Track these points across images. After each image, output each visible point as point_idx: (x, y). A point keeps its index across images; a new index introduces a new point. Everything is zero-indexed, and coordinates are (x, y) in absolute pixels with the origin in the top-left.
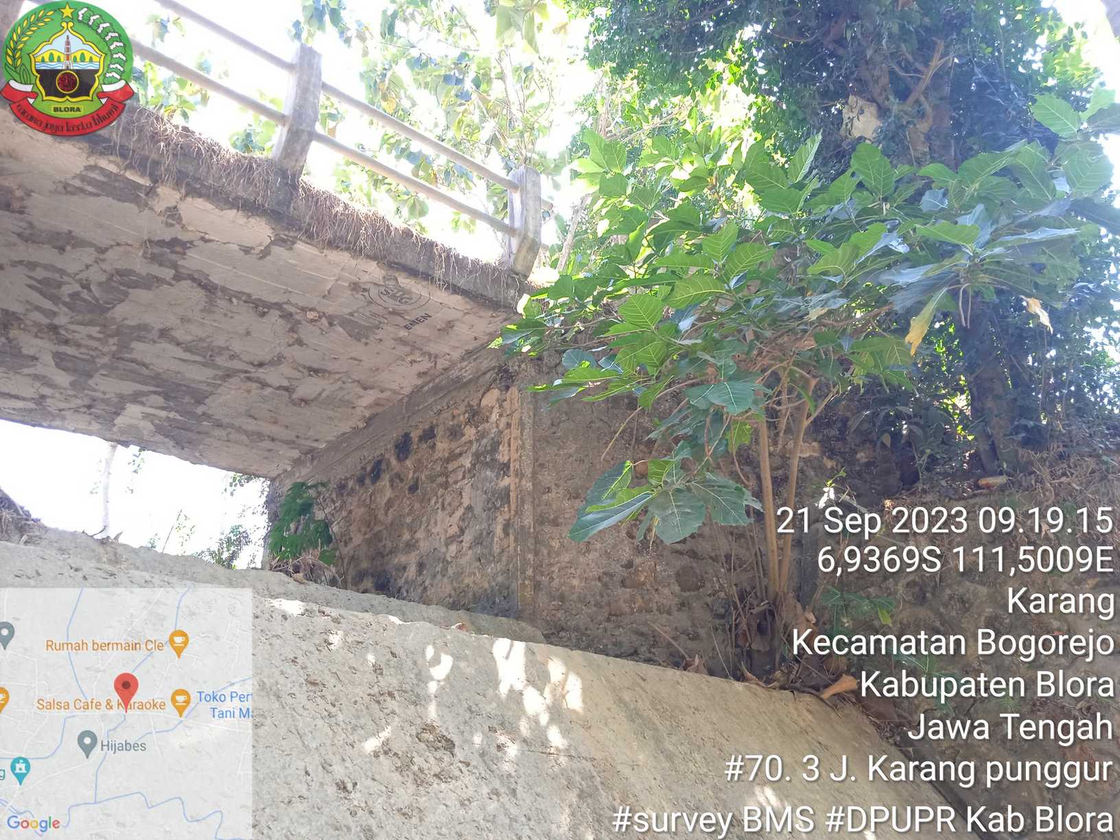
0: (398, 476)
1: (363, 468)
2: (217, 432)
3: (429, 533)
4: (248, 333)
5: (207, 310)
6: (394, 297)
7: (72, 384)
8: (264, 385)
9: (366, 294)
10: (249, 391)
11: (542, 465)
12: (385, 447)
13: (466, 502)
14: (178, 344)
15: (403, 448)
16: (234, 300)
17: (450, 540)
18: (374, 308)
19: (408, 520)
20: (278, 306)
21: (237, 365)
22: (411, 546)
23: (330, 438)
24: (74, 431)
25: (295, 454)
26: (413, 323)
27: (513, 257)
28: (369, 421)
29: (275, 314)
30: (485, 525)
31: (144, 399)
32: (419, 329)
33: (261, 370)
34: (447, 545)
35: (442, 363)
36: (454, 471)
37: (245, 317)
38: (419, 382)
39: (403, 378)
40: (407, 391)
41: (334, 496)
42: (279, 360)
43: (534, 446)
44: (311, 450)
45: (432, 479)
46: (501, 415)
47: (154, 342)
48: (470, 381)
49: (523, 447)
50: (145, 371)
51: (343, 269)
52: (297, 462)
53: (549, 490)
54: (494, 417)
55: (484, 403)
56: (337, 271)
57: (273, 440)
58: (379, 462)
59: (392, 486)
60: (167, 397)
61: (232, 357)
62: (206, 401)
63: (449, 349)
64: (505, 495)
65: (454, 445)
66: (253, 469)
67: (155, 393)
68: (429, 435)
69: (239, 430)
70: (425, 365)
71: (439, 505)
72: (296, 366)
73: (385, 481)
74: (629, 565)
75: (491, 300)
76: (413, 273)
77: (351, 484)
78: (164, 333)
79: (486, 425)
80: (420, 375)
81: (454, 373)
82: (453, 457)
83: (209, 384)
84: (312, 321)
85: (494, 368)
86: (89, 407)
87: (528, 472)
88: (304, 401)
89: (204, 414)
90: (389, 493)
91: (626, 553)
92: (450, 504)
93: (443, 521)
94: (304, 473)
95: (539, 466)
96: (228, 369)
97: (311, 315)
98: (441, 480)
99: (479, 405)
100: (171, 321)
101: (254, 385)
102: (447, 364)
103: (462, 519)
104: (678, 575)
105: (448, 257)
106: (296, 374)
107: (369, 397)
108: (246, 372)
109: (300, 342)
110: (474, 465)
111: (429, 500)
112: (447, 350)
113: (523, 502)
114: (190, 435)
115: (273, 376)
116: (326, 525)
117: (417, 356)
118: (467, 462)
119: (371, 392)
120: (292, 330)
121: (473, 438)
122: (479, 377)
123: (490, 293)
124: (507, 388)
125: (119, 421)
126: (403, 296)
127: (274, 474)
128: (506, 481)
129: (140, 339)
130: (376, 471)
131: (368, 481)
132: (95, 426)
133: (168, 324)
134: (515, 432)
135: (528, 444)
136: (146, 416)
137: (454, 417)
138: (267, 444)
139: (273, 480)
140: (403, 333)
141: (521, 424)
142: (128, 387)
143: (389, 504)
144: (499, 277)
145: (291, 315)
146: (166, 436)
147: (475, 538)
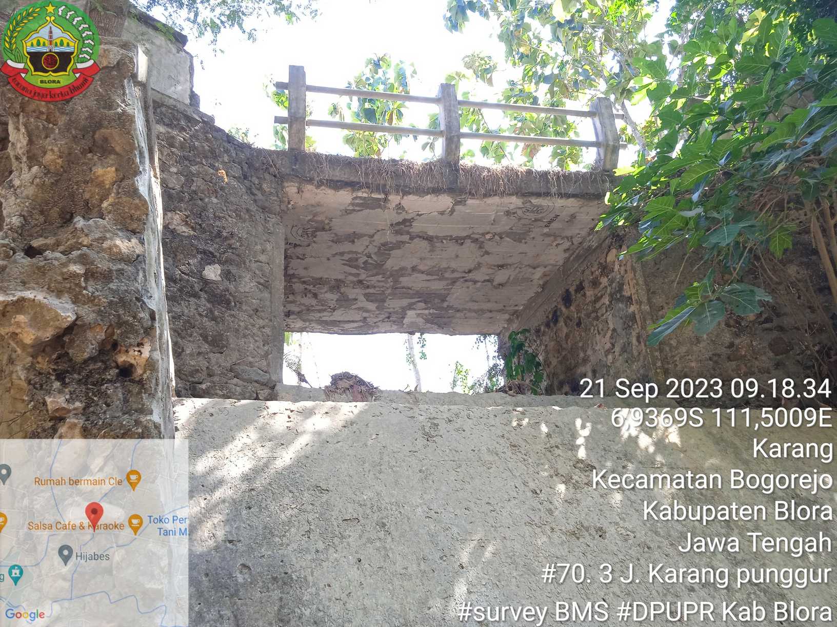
0: (568, 317)
1: (547, 317)
2: (458, 315)
3: (594, 351)
4: (457, 256)
5: (432, 251)
6: (533, 212)
7: (377, 308)
8: (475, 282)
9: (516, 215)
10: (468, 287)
11: (654, 293)
12: (556, 301)
13: (611, 326)
14: (423, 273)
15: (567, 299)
16: (444, 241)
17: (608, 352)
18: (523, 221)
19: (580, 344)
20: (468, 237)
21: (456, 275)
22: (585, 360)
23: (524, 302)
24: (385, 333)
25: (507, 316)
26: (550, 222)
27: (602, 163)
28: (543, 287)
29: (468, 241)
30: (625, 339)
31: (414, 306)
32: (554, 225)
33: (470, 274)
34: (606, 356)
35: (576, 241)
36: (600, 308)
37: (453, 248)
38: (567, 255)
39: (556, 256)
40: (561, 263)
41: (535, 338)
42: (479, 265)
43: (645, 281)
44: (516, 311)
45: (588, 316)
46: (620, 266)
47: (411, 275)
48: (597, 247)
49: (637, 284)
50: (411, 292)
51: (498, 206)
52: (509, 321)
53: (662, 308)
54: (617, 267)
55: (609, 259)
56: (495, 208)
57: (491, 311)
58: (555, 312)
59: (566, 324)
60: (426, 302)
61: (453, 271)
62: (447, 299)
63: (578, 231)
64: (633, 317)
65: (596, 291)
66: (485, 331)
67: (419, 301)
68: (580, 288)
69: (470, 310)
70: (567, 244)
71: (596, 331)
72: (490, 267)
73: (561, 323)
74: (731, 345)
75: (594, 195)
76: (538, 195)
77: (542, 328)
78: (414, 269)
79: (613, 274)
80: (566, 251)
81: (586, 245)
82: (597, 299)
83: (445, 289)
84: (490, 240)
85: (609, 236)
86: (389, 318)
87: (645, 299)
88: (501, 285)
89: (448, 306)
90: (565, 330)
91: (727, 337)
92: (602, 330)
93: (600, 342)
94: (515, 326)
95: (651, 293)
96: (452, 279)
97: (488, 237)
98: (593, 315)
99: (606, 262)
100: (415, 261)
101: (470, 283)
102: (580, 240)
103: (611, 338)
104: (770, 345)
105: (558, 177)
106: (490, 271)
107: (539, 273)
108: (463, 277)
109: (487, 253)
110: (611, 302)
111: (590, 329)
112: (577, 231)
113: (645, 320)
114: (444, 320)
115: (479, 276)
116: (534, 356)
117: (559, 241)
118: (606, 300)
119: (538, 269)
120: (480, 247)
121: (607, 284)
122: (601, 244)
123: (592, 191)
124: (621, 247)
125: (406, 321)
126: (538, 209)
127: (498, 331)
128: (632, 309)
129: (402, 275)
130: (555, 317)
131: (552, 325)
132: (395, 327)
133: (414, 264)
134: (630, 275)
135: (641, 282)
136: (418, 315)
137: (592, 273)
138: (489, 315)
139: (498, 335)
140: (546, 230)
141: (633, 269)
142: (405, 302)
143: (567, 336)
144: (595, 178)
145: (477, 239)
146: (432, 323)
147: (622, 349)
